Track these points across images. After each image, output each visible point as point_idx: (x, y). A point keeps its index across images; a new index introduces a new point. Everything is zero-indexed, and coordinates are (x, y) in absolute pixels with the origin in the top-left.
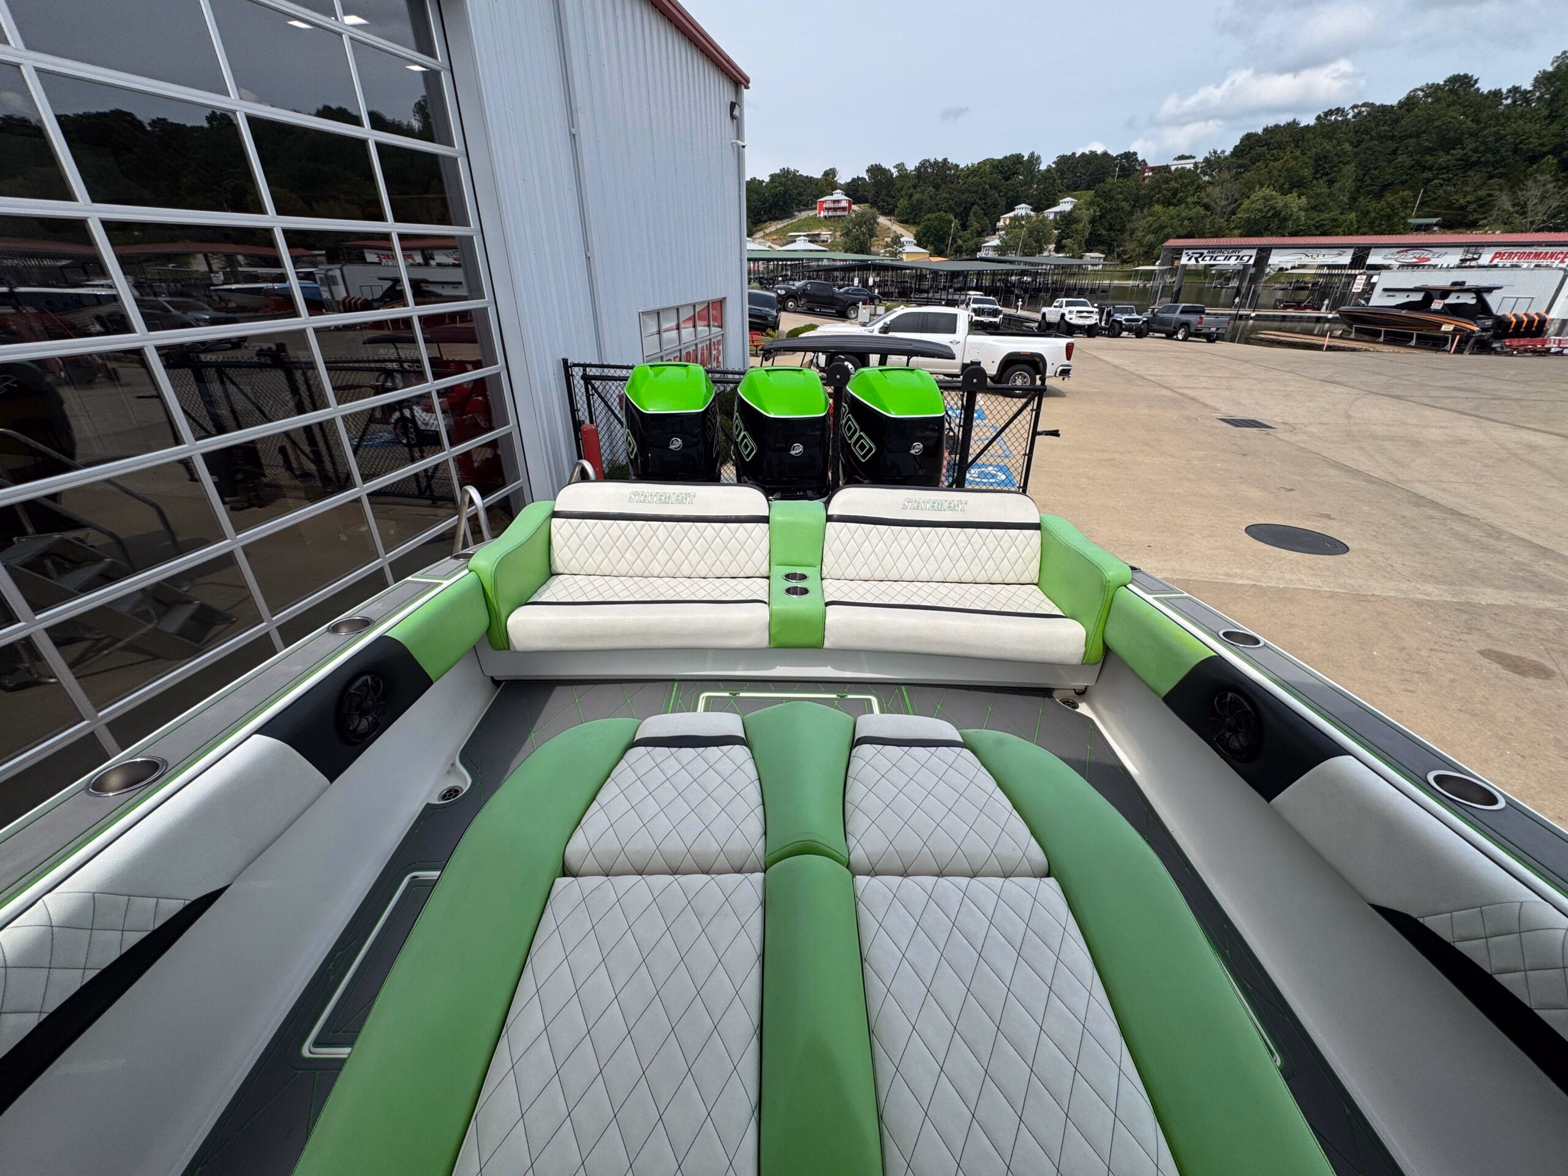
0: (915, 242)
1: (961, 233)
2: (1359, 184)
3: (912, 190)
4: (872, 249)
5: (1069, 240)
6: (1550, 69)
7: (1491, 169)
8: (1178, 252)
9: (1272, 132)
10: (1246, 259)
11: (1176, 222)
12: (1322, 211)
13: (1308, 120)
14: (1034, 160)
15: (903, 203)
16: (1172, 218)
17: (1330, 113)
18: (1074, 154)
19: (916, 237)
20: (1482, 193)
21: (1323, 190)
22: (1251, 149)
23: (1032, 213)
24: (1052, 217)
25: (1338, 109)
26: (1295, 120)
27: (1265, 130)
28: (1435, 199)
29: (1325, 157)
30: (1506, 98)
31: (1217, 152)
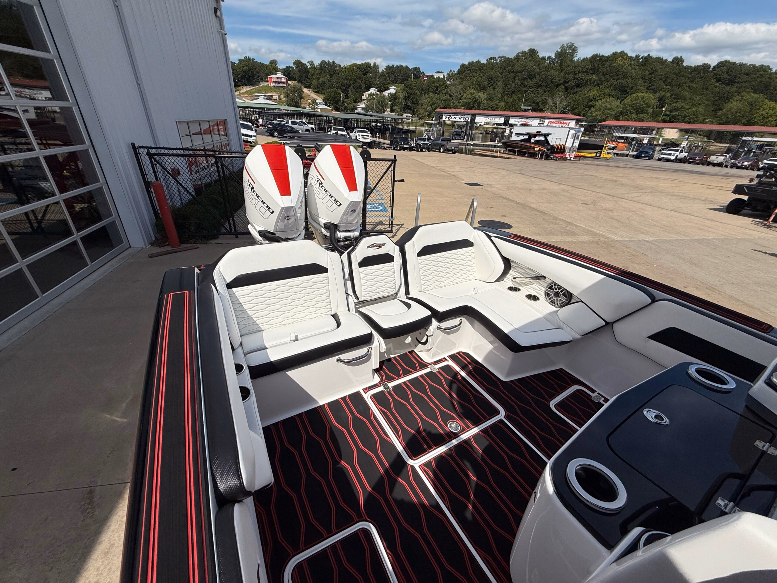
0: (324, 103)
1: (346, 100)
2: (504, 90)
3: (318, 76)
4: (303, 106)
5: (396, 107)
6: (559, 50)
7: (545, 88)
8: (441, 114)
9: (471, 64)
10: (467, 119)
11: (439, 101)
12: (493, 101)
13: (484, 61)
14: (376, 66)
15: (314, 82)
16: (437, 100)
17: (491, 59)
18: (393, 65)
19: (324, 100)
20: (543, 98)
21: (492, 92)
22: (464, 71)
23: (378, 93)
24: (387, 95)
25: (494, 57)
26: (479, 60)
27: (469, 63)
28: (529, 99)
29: (491, 78)
30: (547, 60)
31: (451, 71)
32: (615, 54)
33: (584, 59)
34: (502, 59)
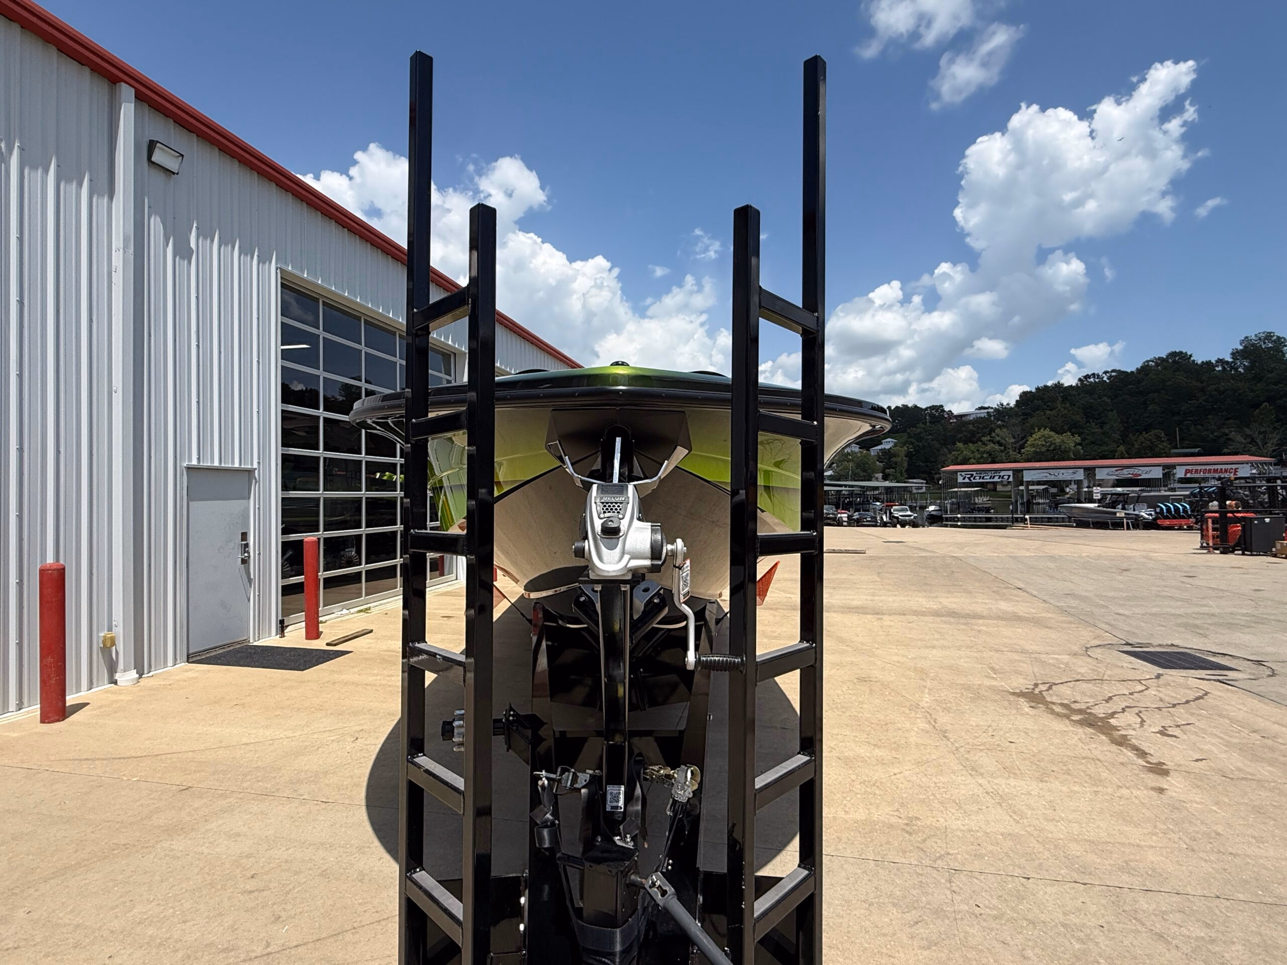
2: (1126, 425)
7: (1225, 413)
8: (954, 474)
9: (1043, 390)
12: (1101, 445)
16: (973, 452)
17: (1087, 377)
20: (1225, 430)
21: (1096, 430)
22: (1030, 402)
23: (860, 451)
24: (877, 453)
26: (1059, 382)
27: (1037, 389)
28: (1190, 435)
29: (1091, 407)
30: (1217, 366)
31: (1003, 405)
34: (1114, 374)
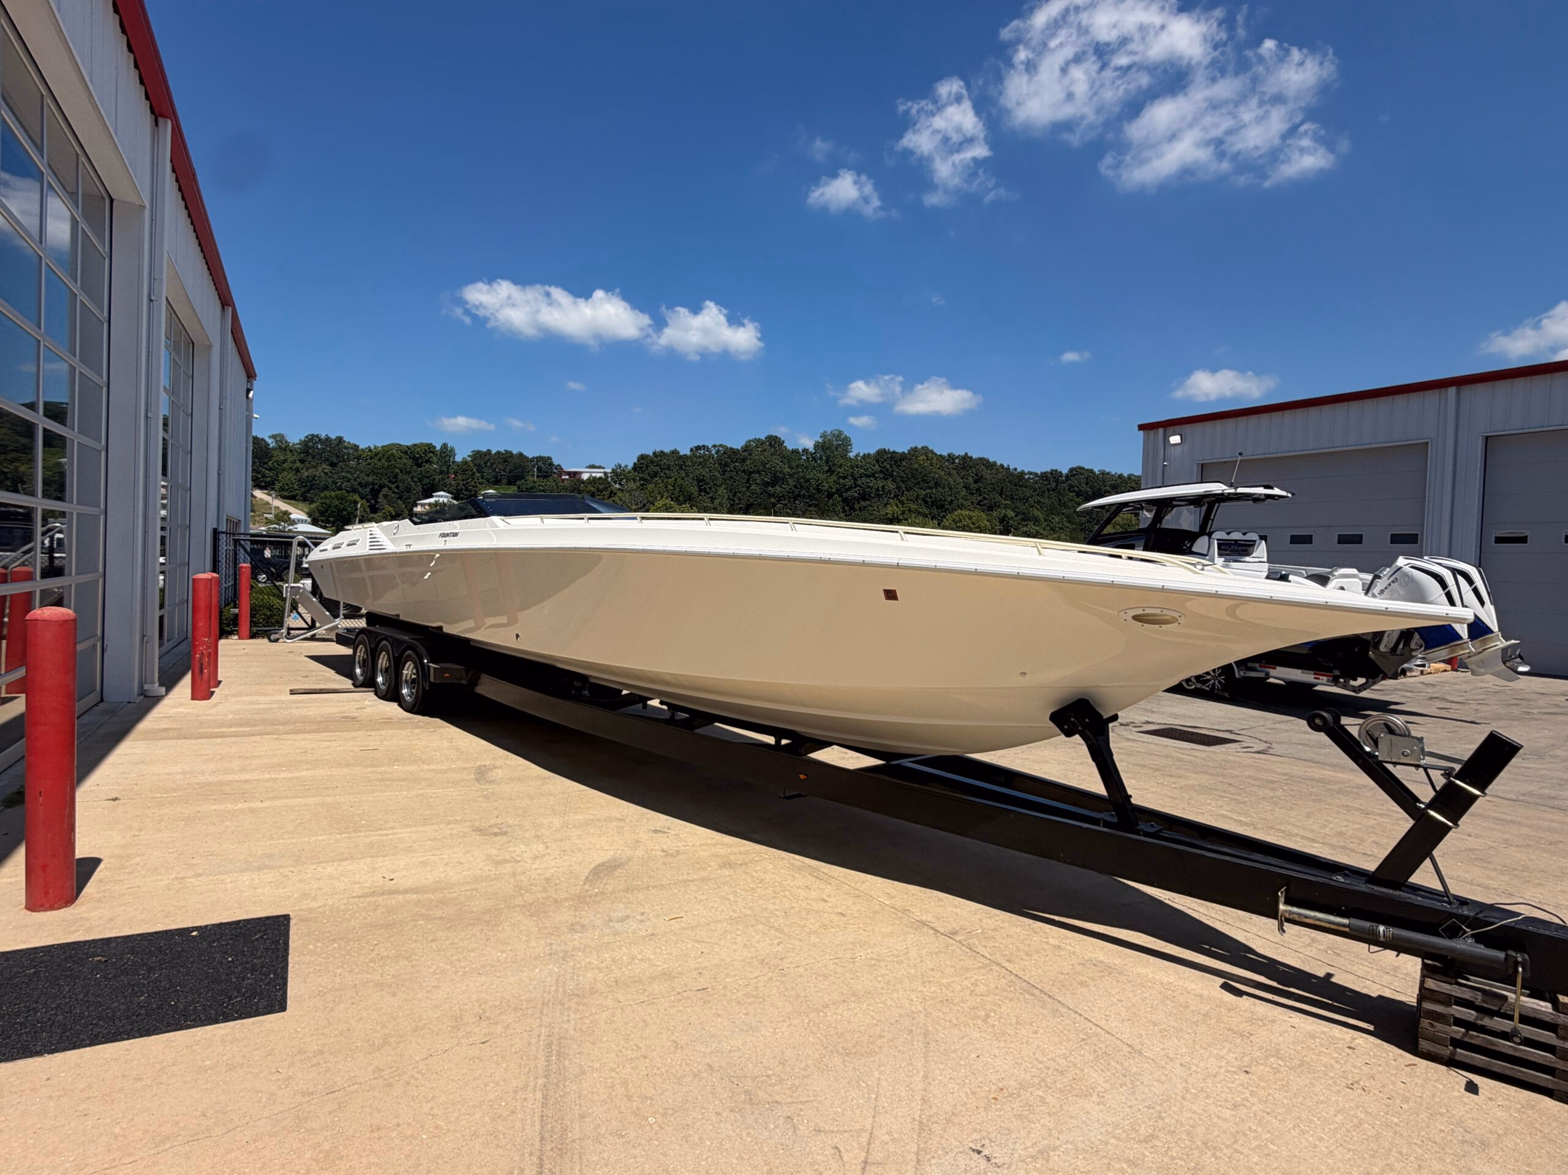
0: (307, 520)
1: (370, 516)
3: (298, 464)
6: (820, 440)
13: (685, 451)
14: (446, 453)
17: (698, 448)
18: (489, 451)
19: (309, 515)
22: (647, 467)
23: (454, 501)
25: (704, 446)
27: (654, 453)
31: (620, 466)
32: (914, 450)
33: (865, 455)
